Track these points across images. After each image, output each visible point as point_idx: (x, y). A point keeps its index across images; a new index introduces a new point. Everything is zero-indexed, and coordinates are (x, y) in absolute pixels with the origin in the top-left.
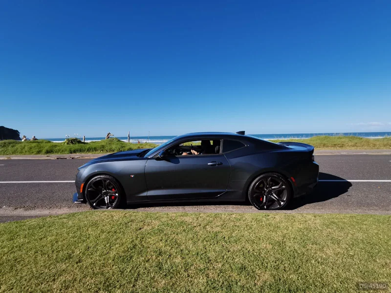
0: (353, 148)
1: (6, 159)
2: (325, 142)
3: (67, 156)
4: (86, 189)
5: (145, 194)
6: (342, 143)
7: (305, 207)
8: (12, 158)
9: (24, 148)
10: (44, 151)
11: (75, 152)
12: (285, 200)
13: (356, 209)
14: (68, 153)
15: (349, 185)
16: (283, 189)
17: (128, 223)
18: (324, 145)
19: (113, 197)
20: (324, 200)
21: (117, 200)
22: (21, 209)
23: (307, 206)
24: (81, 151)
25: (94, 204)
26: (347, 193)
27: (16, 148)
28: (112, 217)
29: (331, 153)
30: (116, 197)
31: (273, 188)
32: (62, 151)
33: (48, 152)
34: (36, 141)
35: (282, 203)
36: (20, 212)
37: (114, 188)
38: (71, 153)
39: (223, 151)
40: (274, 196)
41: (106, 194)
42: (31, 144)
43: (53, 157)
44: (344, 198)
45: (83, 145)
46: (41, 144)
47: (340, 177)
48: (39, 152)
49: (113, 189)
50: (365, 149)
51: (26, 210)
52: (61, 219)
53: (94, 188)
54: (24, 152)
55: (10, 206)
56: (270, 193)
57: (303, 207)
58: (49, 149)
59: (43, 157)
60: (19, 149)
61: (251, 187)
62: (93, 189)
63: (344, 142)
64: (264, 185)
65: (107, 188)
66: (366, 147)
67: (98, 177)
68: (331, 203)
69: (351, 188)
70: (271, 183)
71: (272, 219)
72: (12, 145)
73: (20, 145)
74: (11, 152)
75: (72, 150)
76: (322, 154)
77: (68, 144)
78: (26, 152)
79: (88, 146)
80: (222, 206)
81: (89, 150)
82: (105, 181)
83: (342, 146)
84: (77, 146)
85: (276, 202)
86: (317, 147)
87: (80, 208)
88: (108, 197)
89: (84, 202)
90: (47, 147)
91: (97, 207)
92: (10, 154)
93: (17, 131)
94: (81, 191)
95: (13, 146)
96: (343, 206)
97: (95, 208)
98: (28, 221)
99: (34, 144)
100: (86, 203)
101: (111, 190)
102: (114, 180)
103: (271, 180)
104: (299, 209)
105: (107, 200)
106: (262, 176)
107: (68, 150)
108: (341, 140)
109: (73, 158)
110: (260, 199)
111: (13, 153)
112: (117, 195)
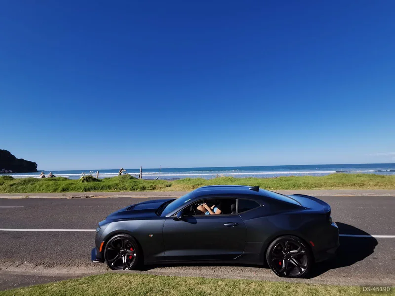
0: (375, 188)
1: (24, 197)
2: (343, 180)
3: (82, 194)
4: (106, 248)
5: (162, 254)
6: (362, 182)
7: (328, 274)
8: (30, 197)
9: (42, 186)
10: (60, 189)
11: (89, 190)
12: (305, 266)
13: (383, 278)
14: (83, 191)
15: (374, 242)
16: (303, 254)
17: (147, 293)
18: (343, 184)
19: (131, 257)
20: (349, 265)
21: (134, 260)
22: (41, 266)
23: (331, 272)
24: (95, 189)
25: (112, 264)
26: (373, 254)
27: (35, 185)
28: (130, 283)
29: (351, 194)
30: (133, 257)
31: (292, 251)
32: (78, 189)
33: (63, 190)
34: (53, 178)
35: (303, 270)
36: (41, 271)
37: (132, 246)
38: (86, 191)
39: (239, 211)
40: (294, 262)
41: (124, 253)
42: (49, 181)
43: (68, 195)
44: (370, 262)
45: (97, 182)
46: (58, 181)
47: (364, 230)
48: (55, 190)
49: (131, 249)
50: (389, 189)
51: (46, 267)
52: (80, 284)
53: (113, 246)
54: (42, 190)
55: (30, 263)
56: (289, 256)
57: (326, 274)
58: (65, 187)
59: (59, 196)
60: (38, 187)
61: (269, 250)
62: (112, 248)
63: (365, 181)
64: (282, 248)
65: (126, 247)
66: (389, 187)
67: (118, 236)
68: (357, 268)
69: (376, 247)
70: (289, 246)
71: (293, 293)
72: (31, 182)
73: (38, 182)
74: (29, 190)
75: (87, 188)
76: (342, 195)
77: (83, 181)
78: (43, 190)
79: (102, 184)
80: (240, 268)
81: (103, 188)
82: (124, 240)
83: (363, 185)
84: (92, 184)
85: (297, 268)
86: (336, 187)
87: (98, 267)
88: (126, 256)
89: (102, 261)
90: (63, 184)
91: (115, 268)
92: (28, 192)
93: (35, 163)
94: (101, 250)
95: (32, 184)
96: (369, 272)
97: (113, 268)
98: (50, 286)
99: (51, 182)
100: (103, 263)
101: (129, 249)
102: (133, 239)
103: (289, 243)
104: (322, 275)
105: (124, 260)
106: (278, 239)
107: (83, 188)
108: (361, 178)
109: (87, 197)
110: (279, 263)
111: (31, 191)
112: (135, 254)
